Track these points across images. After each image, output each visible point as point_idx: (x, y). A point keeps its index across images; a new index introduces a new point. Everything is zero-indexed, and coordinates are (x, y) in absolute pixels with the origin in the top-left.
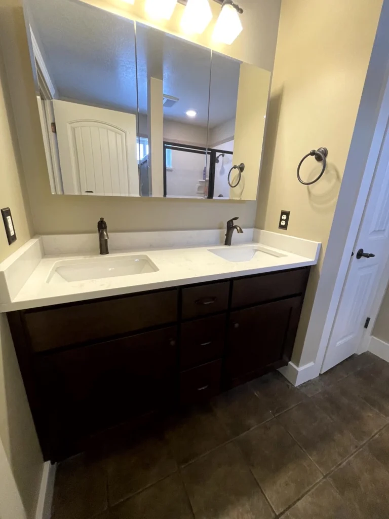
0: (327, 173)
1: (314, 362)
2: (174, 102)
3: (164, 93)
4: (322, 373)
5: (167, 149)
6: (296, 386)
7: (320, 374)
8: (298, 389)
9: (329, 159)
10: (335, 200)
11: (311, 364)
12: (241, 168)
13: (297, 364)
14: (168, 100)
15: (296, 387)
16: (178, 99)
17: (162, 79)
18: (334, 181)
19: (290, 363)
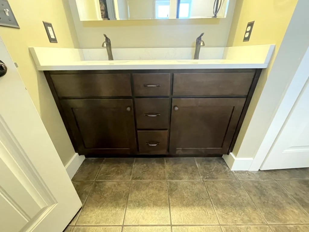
1: (254, 159)
4: (262, 169)
6: (233, 169)
7: (259, 170)
11: (251, 159)
13: (236, 155)
15: (232, 171)
19: (231, 153)
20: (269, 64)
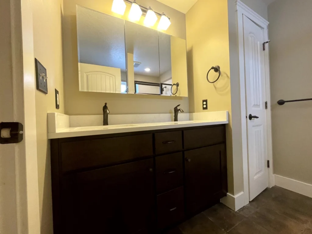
0: (222, 76)
1: (243, 191)
2: (139, 64)
3: (134, 60)
4: (251, 200)
5: (136, 85)
6: (236, 210)
7: (250, 202)
8: (238, 213)
9: (221, 70)
10: (229, 88)
11: (242, 193)
12: (177, 85)
13: (233, 194)
14: (135, 64)
15: (236, 212)
16: (141, 63)
17: (133, 54)
18: (226, 79)
19: (228, 193)
20: (229, 120)
